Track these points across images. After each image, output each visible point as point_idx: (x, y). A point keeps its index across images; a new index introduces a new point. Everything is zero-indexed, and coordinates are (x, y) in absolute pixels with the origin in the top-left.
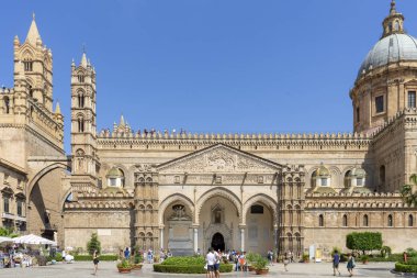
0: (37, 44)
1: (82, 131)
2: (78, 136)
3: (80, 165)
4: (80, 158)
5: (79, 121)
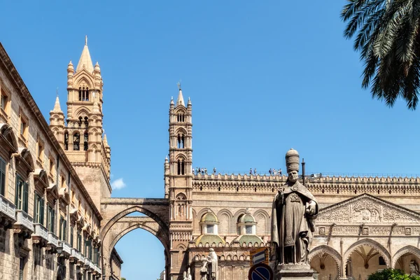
0: (96, 72)
1: (183, 173)
2: (179, 179)
3: (180, 211)
4: (181, 203)
5: (179, 163)
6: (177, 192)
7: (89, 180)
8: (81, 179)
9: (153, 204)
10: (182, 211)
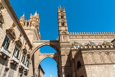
1: (64, 25)
2: (62, 27)
3: (64, 38)
4: (64, 35)
5: (62, 23)
6: (62, 31)
7: (29, 34)
8: (27, 34)
9: (53, 42)
10: (65, 38)
